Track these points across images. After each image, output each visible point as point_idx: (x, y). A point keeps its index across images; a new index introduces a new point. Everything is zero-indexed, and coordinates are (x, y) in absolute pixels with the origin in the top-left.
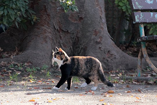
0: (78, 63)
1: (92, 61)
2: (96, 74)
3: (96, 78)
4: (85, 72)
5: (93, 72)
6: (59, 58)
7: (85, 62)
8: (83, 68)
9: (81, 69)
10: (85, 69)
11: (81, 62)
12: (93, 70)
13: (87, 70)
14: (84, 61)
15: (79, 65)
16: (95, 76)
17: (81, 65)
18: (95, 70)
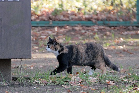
0: (78, 52)
1: (93, 48)
2: (101, 60)
3: (102, 65)
4: (86, 61)
5: (97, 59)
6: (53, 48)
7: (85, 50)
8: (83, 58)
9: (82, 59)
10: (85, 58)
11: (81, 51)
12: (96, 57)
13: (89, 59)
14: (84, 48)
15: (79, 55)
16: (101, 63)
17: (81, 54)
18: (98, 57)
